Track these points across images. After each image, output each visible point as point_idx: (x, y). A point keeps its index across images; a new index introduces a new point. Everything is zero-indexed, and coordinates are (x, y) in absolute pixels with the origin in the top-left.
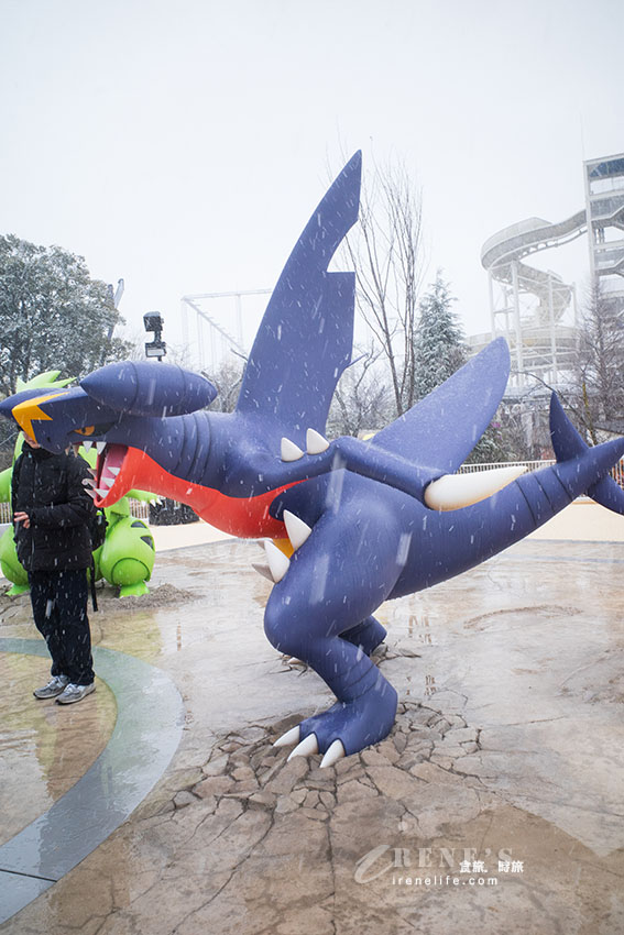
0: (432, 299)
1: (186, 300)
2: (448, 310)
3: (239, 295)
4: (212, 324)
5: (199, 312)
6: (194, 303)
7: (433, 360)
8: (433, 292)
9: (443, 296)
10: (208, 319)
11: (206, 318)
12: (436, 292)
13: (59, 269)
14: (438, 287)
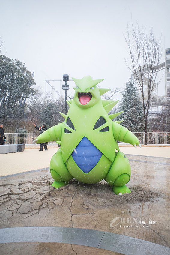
0: (130, 83)
1: (47, 81)
2: (134, 86)
7: (129, 100)
8: (130, 81)
9: (133, 82)
11: (51, 86)
12: (131, 81)
13: (17, 66)
14: (132, 79)
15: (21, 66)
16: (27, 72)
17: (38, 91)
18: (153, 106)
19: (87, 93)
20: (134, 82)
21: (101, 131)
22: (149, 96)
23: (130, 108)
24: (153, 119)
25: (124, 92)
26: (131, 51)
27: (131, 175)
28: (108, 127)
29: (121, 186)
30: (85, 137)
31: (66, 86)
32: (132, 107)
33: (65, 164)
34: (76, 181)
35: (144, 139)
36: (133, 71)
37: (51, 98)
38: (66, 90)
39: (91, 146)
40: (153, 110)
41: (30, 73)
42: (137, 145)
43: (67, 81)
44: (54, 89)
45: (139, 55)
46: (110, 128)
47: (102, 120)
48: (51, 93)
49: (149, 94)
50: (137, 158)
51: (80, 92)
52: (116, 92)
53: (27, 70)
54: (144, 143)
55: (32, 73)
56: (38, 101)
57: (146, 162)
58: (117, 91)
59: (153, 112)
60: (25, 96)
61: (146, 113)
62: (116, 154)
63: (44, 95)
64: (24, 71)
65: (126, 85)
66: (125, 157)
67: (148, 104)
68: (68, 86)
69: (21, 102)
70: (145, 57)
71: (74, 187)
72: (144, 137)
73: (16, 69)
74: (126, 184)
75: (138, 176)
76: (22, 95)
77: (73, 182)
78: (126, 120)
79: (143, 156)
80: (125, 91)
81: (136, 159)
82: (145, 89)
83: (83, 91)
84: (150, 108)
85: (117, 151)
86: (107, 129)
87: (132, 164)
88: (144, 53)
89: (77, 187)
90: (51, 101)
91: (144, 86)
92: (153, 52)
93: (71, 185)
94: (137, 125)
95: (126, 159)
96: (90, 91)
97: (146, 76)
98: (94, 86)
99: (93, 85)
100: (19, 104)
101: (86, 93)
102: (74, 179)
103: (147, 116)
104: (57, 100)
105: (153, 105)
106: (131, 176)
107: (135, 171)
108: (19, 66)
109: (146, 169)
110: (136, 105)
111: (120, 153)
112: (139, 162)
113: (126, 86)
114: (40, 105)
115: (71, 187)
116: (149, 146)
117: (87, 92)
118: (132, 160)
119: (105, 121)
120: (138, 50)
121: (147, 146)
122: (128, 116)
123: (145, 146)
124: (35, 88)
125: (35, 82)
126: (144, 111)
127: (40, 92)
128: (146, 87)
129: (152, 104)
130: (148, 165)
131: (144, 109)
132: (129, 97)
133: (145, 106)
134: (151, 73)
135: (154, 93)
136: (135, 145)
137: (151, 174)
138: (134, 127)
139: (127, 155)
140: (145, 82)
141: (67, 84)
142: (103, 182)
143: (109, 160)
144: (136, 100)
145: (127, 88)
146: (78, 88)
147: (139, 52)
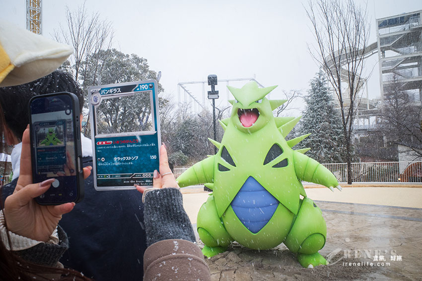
0: (317, 80)
1: (180, 84)
2: (326, 86)
3: (204, 83)
4: (191, 96)
5: (185, 90)
6: (183, 86)
7: (319, 110)
8: (318, 77)
9: (323, 79)
10: (189, 93)
11: (188, 93)
12: (320, 77)
13: (135, 65)
14: (320, 74)
15: (140, 64)
16: (150, 72)
17: (168, 101)
18: (360, 118)
19: (252, 110)
20: (325, 80)
21: (276, 166)
22: (352, 102)
23: (321, 122)
24: (362, 139)
25: (309, 97)
26: (318, 31)
27: (327, 236)
28: (286, 160)
29: (310, 253)
30: (250, 176)
31: (213, 93)
32: (323, 121)
33: (221, 219)
34: (238, 245)
35: (346, 174)
36: (322, 62)
37: (188, 112)
38: (214, 99)
39: (260, 191)
40: (360, 123)
41: (154, 74)
42: (335, 187)
43: (215, 86)
44: (192, 96)
45: (331, 35)
46: (290, 162)
47: (276, 150)
48: (188, 103)
49: (351, 99)
50: (335, 208)
51: (242, 108)
52: (296, 97)
53: (149, 70)
54: (347, 180)
55: (158, 73)
56: (169, 117)
57: (352, 213)
58: (296, 95)
59: (360, 128)
60: (148, 111)
61: (348, 129)
62: (301, 202)
63: (177, 108)
64: (145, 71)
65: (312, 84)
66: (315, 206)
67: (351, 114)
68: (217, 93)
69: (141, 121)
70: (341, 39)
71: (235, 255)
72: (346, 170)
73: (133, 68)
74: (319, 251)
75: (339, 237)
76: (143, 109)
77: (234, 247)
78: (315, 143)
79: (347, 203)
80: (310, 95)
81: (334, 210)
82: (344, 89)
83: (246, 106)
84: (355, 121)
85: (302, 198)
86: (284, 163)
87: (327, 217)
88: (340, 32)
89: (240, 255)
90: (189, 116)
91: (342, 84)
92: (355, 30)
93: (232, 253)
94: (334, 150)
95: (317, 210)
96: (256, 106)
97: (345, 67)
98: (263, 98)
99: (261, 96)
100: (139, 124)
101: (250, 109)
102: (235, 242)
103: (350, 134)
104: (198, 115)
105: (359, 114)
106: (326, 238)
107: (333, 229)
108: (138, 64)
109: (353, 226)
110: (331, 117)
111: (307, 201)
112: (339, 215)
113: (311, 86)
114: (171, 124)
115: (231, 255)
116: (357, 187)
117: (252, 108)
118: (327, 211)
119: (281, 151)
120: (329, 29)
121: (351, 187)
122: (317, 135)
123: (349, 187)
124: (164, 97)
125: (162, 87)
126: (345, 128)
127: (170, 103)
128: (345, 86)
129: (357, 114)
130: (356, 219)
131: (345, 124)
132: (318, 104)
133: (346, 117)
134: (354, 62)
135: (361, 94)
136: (332, 187)
137: (363, 234)
138: (329, 154)
139: (318, 202)
140: (343, 77)
141: (215, 90)
142: (282, 247)
143: (290, 212)
144: (330, 110)
145: (314, 90)
146: (238, 102)
147: (330, 31)
